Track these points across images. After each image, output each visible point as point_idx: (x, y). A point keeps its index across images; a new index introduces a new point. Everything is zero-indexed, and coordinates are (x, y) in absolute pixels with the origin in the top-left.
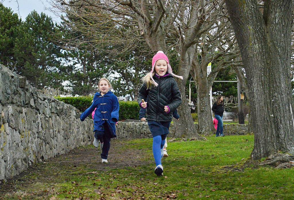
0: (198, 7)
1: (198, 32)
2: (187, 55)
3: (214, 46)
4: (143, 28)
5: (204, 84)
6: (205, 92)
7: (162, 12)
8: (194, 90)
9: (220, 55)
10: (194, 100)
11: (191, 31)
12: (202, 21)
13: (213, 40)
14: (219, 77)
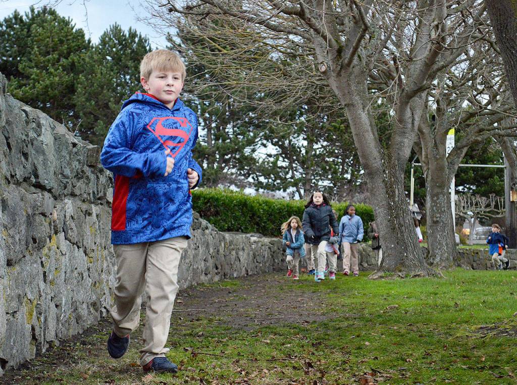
0: (431, 20)
1: (431, 69)
2: (408, 113)
3: (461, 96)
4: (324, 61)
5: (440, 169)
6: (442, 185)
7: (361, 30)
8: (421, 182)
9: (472, 115)
10: (420, 200)
11: (417, 67)
12: (438, 47)
13: (458, 86)
14: (469, 157)
